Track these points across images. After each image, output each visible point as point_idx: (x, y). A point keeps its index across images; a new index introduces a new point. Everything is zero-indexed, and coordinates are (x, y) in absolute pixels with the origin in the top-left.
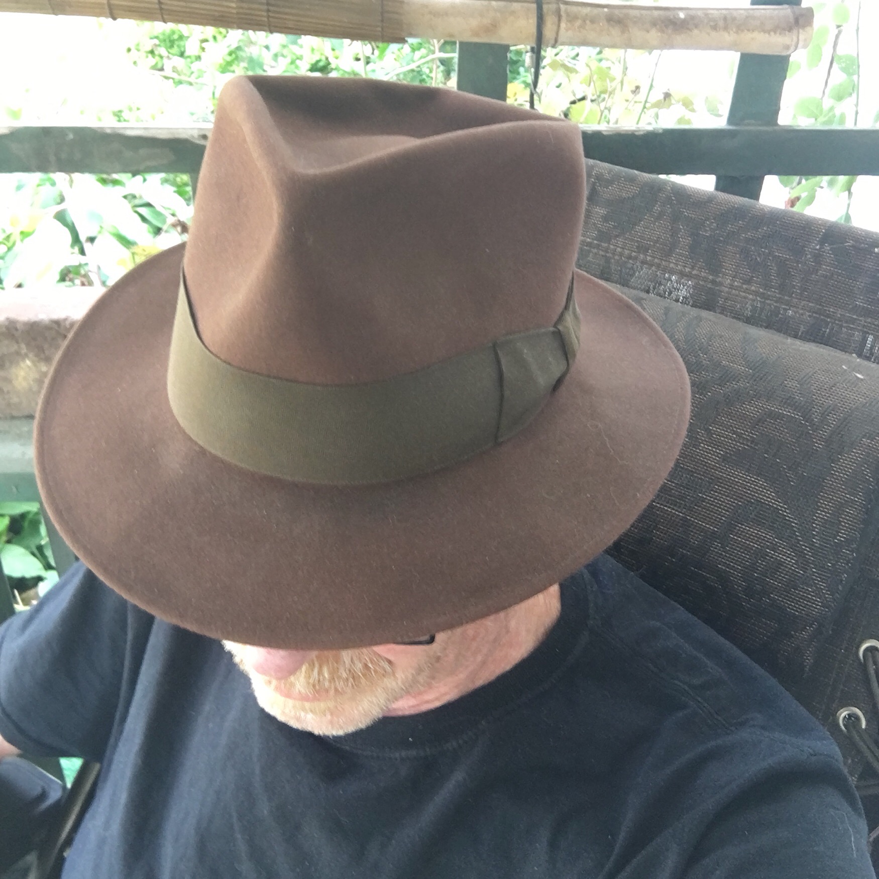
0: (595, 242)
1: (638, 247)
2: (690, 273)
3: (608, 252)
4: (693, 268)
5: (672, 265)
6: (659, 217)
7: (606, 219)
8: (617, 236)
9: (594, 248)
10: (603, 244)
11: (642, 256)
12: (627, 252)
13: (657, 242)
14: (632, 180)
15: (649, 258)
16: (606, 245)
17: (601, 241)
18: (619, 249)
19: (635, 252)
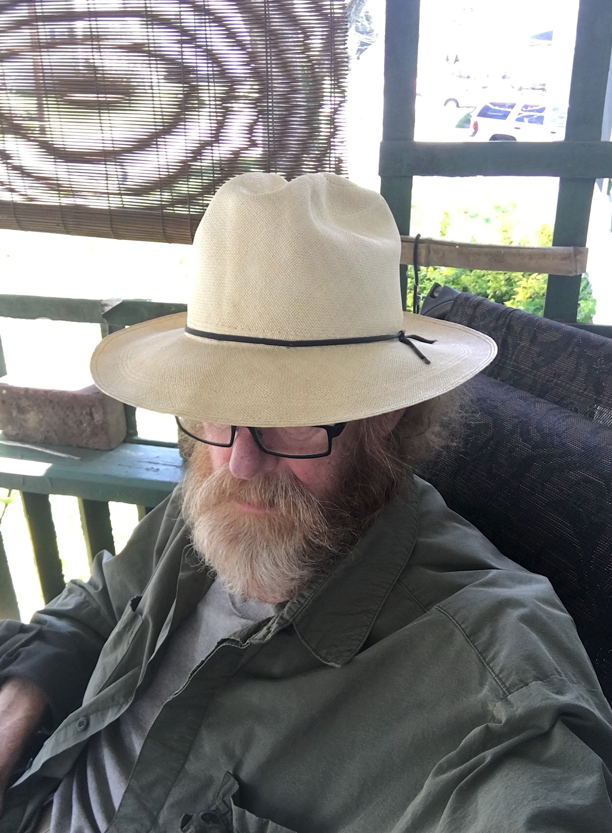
0: (530, 370)
1: (555, 373)
2: (582, 393)
3: (537, 377)
4: (585, 390)
5: (573, 388)
6: (570, 355)
7: (539, 354)
8: (543, 366)
9: (528, 373)
10: (535, 372)
11: (555, 380)
12: (547, 377)
13: (566, 371)
14: (557, 329)
15: (559, 382)
16: (536, 372)
17: (533, 370)
18: (543, 375)
19: (552, 377)
